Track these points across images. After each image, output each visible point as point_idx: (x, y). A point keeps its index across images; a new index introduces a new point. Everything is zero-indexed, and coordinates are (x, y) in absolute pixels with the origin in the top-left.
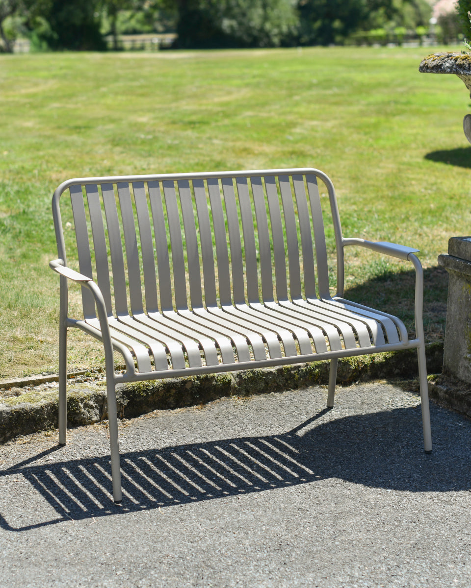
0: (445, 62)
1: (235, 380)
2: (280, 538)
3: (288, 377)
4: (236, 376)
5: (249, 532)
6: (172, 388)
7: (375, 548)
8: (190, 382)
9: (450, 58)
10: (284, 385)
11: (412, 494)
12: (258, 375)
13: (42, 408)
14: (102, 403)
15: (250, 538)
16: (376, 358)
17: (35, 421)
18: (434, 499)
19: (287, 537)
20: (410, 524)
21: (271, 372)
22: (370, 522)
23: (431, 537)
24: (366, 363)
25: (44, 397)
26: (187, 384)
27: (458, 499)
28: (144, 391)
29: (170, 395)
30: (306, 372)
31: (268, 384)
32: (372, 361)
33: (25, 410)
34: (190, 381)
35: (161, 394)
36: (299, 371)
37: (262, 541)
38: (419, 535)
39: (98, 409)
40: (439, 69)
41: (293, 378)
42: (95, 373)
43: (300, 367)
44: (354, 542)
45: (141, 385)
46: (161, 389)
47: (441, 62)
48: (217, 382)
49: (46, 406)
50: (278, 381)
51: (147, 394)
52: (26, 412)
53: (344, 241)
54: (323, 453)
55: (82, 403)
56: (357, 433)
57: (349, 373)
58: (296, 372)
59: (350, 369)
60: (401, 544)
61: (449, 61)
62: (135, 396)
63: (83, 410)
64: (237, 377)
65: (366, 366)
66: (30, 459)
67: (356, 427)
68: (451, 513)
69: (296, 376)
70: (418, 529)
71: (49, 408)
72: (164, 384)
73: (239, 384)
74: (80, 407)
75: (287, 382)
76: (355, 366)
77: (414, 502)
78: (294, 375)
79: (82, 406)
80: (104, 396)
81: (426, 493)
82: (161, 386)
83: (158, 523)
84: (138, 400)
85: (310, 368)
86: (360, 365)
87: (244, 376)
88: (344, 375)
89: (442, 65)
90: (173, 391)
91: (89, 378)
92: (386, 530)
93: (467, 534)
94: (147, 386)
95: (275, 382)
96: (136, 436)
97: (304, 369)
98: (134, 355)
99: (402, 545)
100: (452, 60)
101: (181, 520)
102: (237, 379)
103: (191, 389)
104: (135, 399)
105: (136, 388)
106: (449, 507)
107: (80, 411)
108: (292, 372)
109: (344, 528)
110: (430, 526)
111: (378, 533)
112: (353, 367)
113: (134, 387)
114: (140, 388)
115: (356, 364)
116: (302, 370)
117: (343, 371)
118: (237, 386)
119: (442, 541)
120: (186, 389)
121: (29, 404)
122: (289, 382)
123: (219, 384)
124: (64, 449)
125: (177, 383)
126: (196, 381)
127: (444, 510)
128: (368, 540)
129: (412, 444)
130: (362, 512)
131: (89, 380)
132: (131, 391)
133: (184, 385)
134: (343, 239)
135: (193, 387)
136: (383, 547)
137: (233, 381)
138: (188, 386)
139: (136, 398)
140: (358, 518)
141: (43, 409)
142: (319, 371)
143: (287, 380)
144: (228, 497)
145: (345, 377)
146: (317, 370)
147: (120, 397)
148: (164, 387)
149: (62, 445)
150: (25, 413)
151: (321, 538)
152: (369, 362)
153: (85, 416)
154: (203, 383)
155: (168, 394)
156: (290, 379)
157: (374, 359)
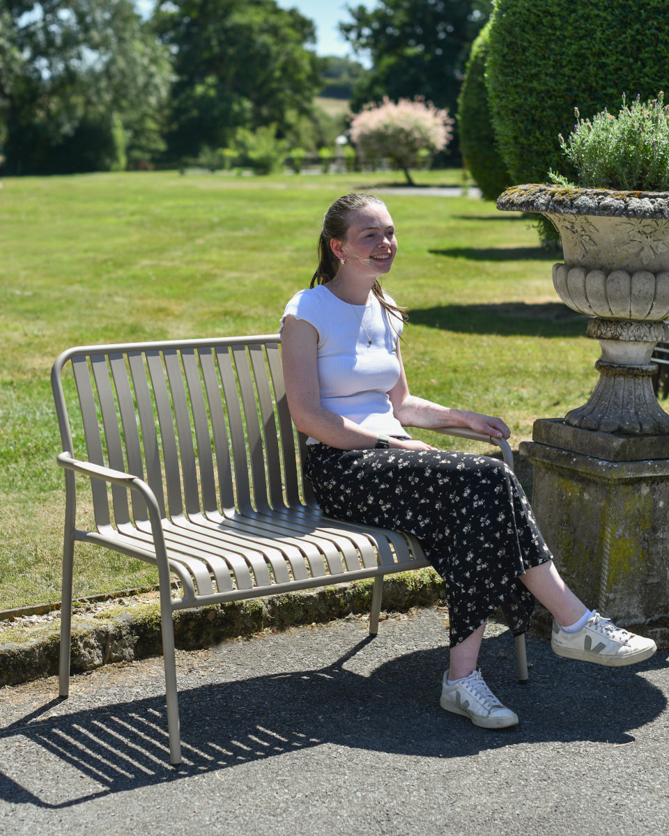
0: (537, 198)
1: (267, 607)
2: (384, 806)
3: (332, 602)
4: (267, 602)
5: (343, 801)
6: (190, 620)
7: (507, 813)
8: (213, 612)
9: (544, 192)
10: (328, 614)
11: (530, 745)
12: (295, 601)
13: (33, 650)
14: (105, 642)
15: (345, 807)
17: (24, 666)
18: (559, 750)
19: (392, 804)
20: (540, 782)
21: (311, 596)
22: (490, 782)
23: (572, 797)
24: (425, 583)
25: (33, 635)
26: (209, 615)
27: (588, 749)
28: (157, 624)
29: (188, 629)
30: (354, 596)
31: (307, 612)
32: (431, 579)
33: (13, 652)
34: (213, 610)
36: (345, 594)
37: (363, 810)
38: (556, 795)
39: (100, 649)
40: (531, 207)
41: (338, 604)
42: (85, 602)
43: (345, 589)
44: (478, 808)
45: (153, 617)
46: (177, 621)
47: (532, 198)
48: (246, 611)
49: (38, 647)
50: (320, 608)
52: (13, 655)
54: (401, 698)
55: (81, 641)
56: (435, 672)
57: (405, 595)
58: (342, 596)
59: (407, 590)
60: (538, 807)
61: (543, 196)
62: (145, 631)
63: (83, 651)
64: (269, 604)
65: (425, 586)
66: (26, 717)
67: (433, 665)
68: (586, 768)
69: (342, 601)
70: (552, 788)
71: (41, 649)
72: (181, 615)
73: (272, 612)
74: (79, 647)
75: (331, 609)
76: (412, 586)
77: (535, 756)
78: (339, 600)
79: (81, 645)
80: (107, 632)
81: (547, 743)
82: (178, 618)
83: (222, 793)
84: (150, 636)
85: (359, 590)
86: (418, 585)
87: (278, 603)
88: (399, 598)
89: (534, 201)
90: (192, 624)
91: (79, 609)
92: (513, 791)
93: (615, 792)
95: (316, 609)
96: (155, 683)
97: (351, 591)
98: (191, 573)
99: (539, 809)
100: (547, 195)
101: (251, 789)
102: (269, 606)
103: (213, 620)
104: (146, 635)
105: (147, 620)
106: (581, 760)
107: (80, 653)
108: (337, 596)
109: (460, 791)
110: (565, 783)
111: (504, 795)
112: (410, 588)
113: (144, 620)
114: (152, 620)
115: (413, 583)
116: (349, 593)
117: (398, 593)
118: (269, 615)
119: (588, 802)
120: (208, 620)
121: (16, 644)
122: (334, 608)
123: (249, 614)
124: (68, 702)
125: (197, 613)
126: (221, 611)
127: (576, 764)
128: (496, 805)
129: (508, 683)
130: (475, 769)
131: (80, 611)
132: (141, 625)
133: (206, 616)
135: (216, 618)
136: (518, 812)
137: (265, 609)
138: (211, 617)
139: (148, 633)
140: (473, 778)
141: (34, 650)
142: (369, 593)
143: (330, 607)
145: (400, 601)
146: (367, 593)
147: (128, 633)
148: (181, 619)
149: (63, 697)
150: (12, 656)
151: (435, 804)
152: (428, 582)
153: (85, 659)
154: (229, 612)
155: (186, 628)
156: (334, 605)
157: (434, 576)
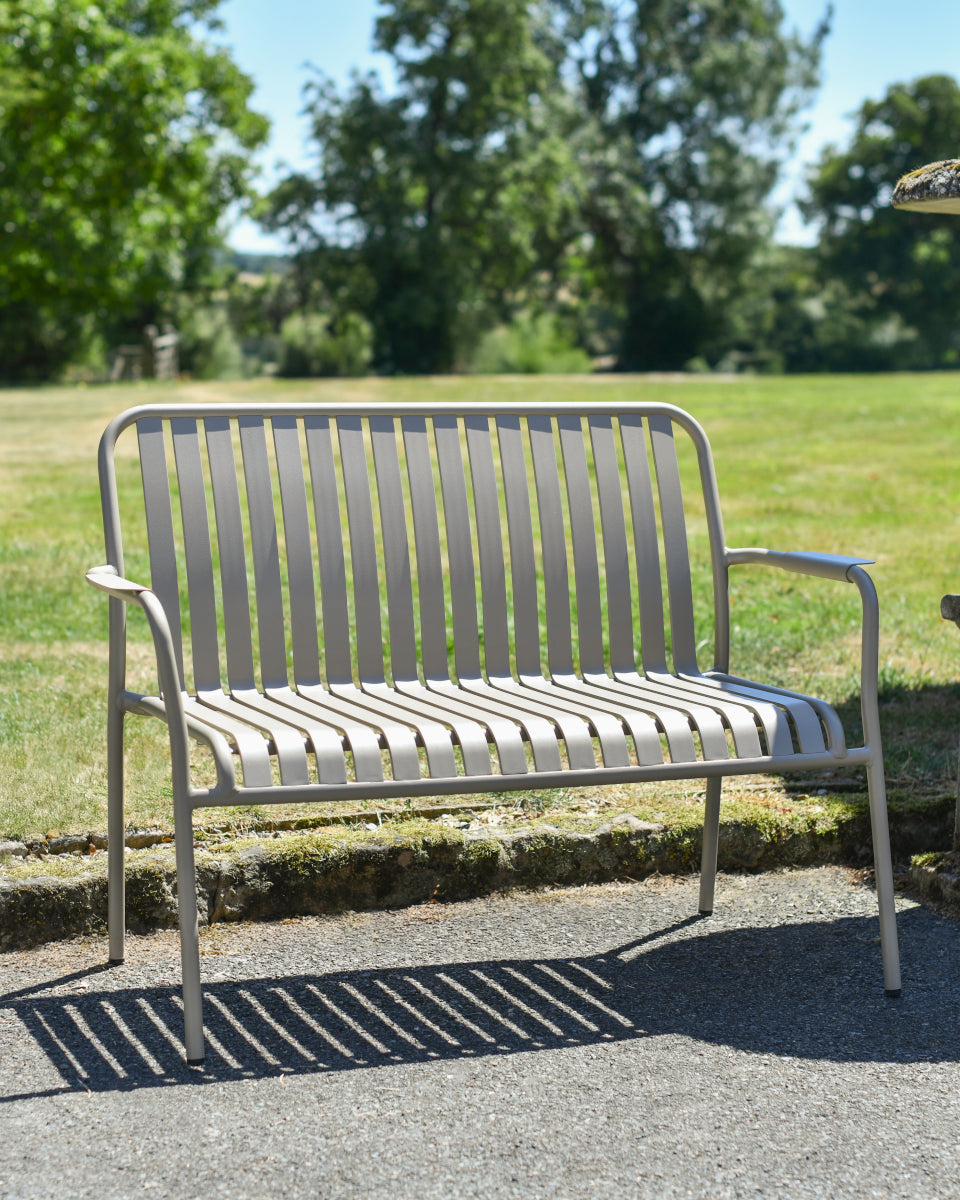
0: (936, 176)
1: (509, 854)
2: (521, 1135)
3: (623, 852)
4: (510, 845)
5: (458, 1123)
6: (367, 863)
7: (721, 1158)
8: (408, 854)
9: (948, 167)
10: (615, 869)
11: (836, 1065)
12: (557, 845)
13: (81, 888)
14: (214, 887)
15: (455, 1133)
16: (819, 823)
17: (65, 913)
18: (881, 1075)
19: (535, 1134)
20: (813, 1118)
21: (586, 841)
22: (727, 1113)
23: (853, 1141)
24: (797, 833)
25: (90, 868)
26: (400, 858)
27: (933, 1076)
28: (305, 866)
29: (364, 878)
30: (664, 844)
31: (578, 866)
32: (810, 827)
33: (45, 890)
34: (409, 849)
35: (345, 874)
36: (648, 840)
37: (480, 1139)
38: (827, 1137)
39: (204, 898)
40: (926, 191)
41: (634, 855)
43: (649, 832)
44: (679, 1147)
45: (300, 853)
46: (343, 862)
47: (929, 177)
48: (467, 856)
49: (91, 885)
50: (601, 860)
51: (312, 871)
52: (47, 894)
53: (729, 554)
54: (664, 990)
55: (169, 883)
56: (748, 958)
57: (757, 849)
58: (641, 844)
59: (760, 842)
60: (782, 1152)
61: (945, 173)
62: (285, 874)
63: (171, 898)
64: (513, 848)
65: (796, 836)
66: (40, 985)
67: (751, 948)
68: (908, 1101)
69: (642, 851)
70: (828, 1127)
71: (97, 888)
72: (350, 854)
73: (517, 862)
74: (164, 891)
75: (620, 862)
76: (771, 835)
77: (834, 1080)
78: (636, 849)
79: (168, 888)
80: (219, 873)
81: (867, 1065)
82: (345, 858)
83: (269, 1103)
84: (293, 883)
85: (672, 835)
86: (784, 834)
87: (528, 847)
88: (747, 852)
89: (930, 181)
90: (371, 870)
91: (200, 843)
92: (757, 1127)
93: (933, 1139)
94: (313, 855)
95: (594, 861)
97: (659, 837)
98: (236, 752)
99: (782, 1155)
100: (951, 171)
101: (320, 1099)
102: (512, 852)
103: (409, 867)
104: (286, 882)
105: (288, 858)
106: (909, 1090)
107: (163, 900)
108: (633, 843)
109: (666, 1123)
110: (855, 1122)
111: (737, 1132)
112: (766, 838)
113: (284, 856)
114: (296, 858)
115: (774, 831)
116: (654, 840)
117: (745, 846)
118: (511, 867)
119: (875, 1149)
120: (400, 866)
121: (55, 879)
122: (626, 862)
123: (472, 861)
125: (379, 852)
126: (421, 852)
127: (896, 1095)
128: (712, 1144)
129: (862, 980)
130: (716, 1094)
131: (201, 846)
132: (277, 865)
133: (395, 858)
134: (727, 550)
135: (414, 864)
136: (740, 1157)
137: (503, 856)
138: (404, 861)
139: (289, 879)
140: (702, 1105)
141: (83, 890)
142: (692, 842)
143: (620, 859)
144: (434, 1062)
145: (748, 858)
146: (687, 841)
147: (255, 877)
148: (350, 860)
149: (116, 962)
150: (44, 896)
151: (609, 1137)
152: (803, 831)
153: (174, 911)
154: (437, 856)
155: (359, 876)
156: (627, 856)
157: (814, 823)
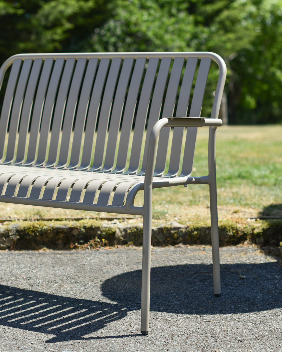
1: (121, 233)
3: (168, 235)
6: (60, 232)
8: (77, 230)
10: (164, 242)
16: (256, 229)
24: (246, 233)
28: (33, 231)
29: (59, 238)
30: (186, 233)
32: (252, 231)
34: (77, 228)
35: (51, 236)
36: (179, 231)
41: (172, 237)
43: (180, 228)
45: (32, 227)
46: (49, 231)
48: (101, 232)
50: (158, 237)
51: (35, 234)
57: (226, 238)
58: (176, 232)
59: (227, 235)
62: (24, 234)
64: (123, 231)
69: (176, 235)
73: (124, 237)
75: (166, 239)
76: (233, 233)
78: (173, 234)
82: (50, 230)
84: (27, 238)
85: (189, 230)
86: (240, 233)
87: (129, 231)
90: (61, 235)
94: (36, 228)
95: (155, 238)
97: (184, 230)
103: (77, 235)
104: (25, 237)
105: (26, 228)
108: (172, 232)
112: (230, 233)
114: (30, 228)
115: (235, 231)
116: (182, 231)
118: (122, 238)
120: (74, 235)
122: (168, 239)
123: (104, 234)
125: (64, 229)
126: (83, 230)
132: (22, 231)
133: (71, 231)
135: (79, 234)
137: (118, 234)
138: (75, 233)
142: (198, 233)
143: (167, 237)
146: (196, 232)
147: (13, 234)
148: (53, 231)
152: (249, 232)
154: (89, 231)
155: (57, 237)
156: (169, 237)
157: (254, 229)
